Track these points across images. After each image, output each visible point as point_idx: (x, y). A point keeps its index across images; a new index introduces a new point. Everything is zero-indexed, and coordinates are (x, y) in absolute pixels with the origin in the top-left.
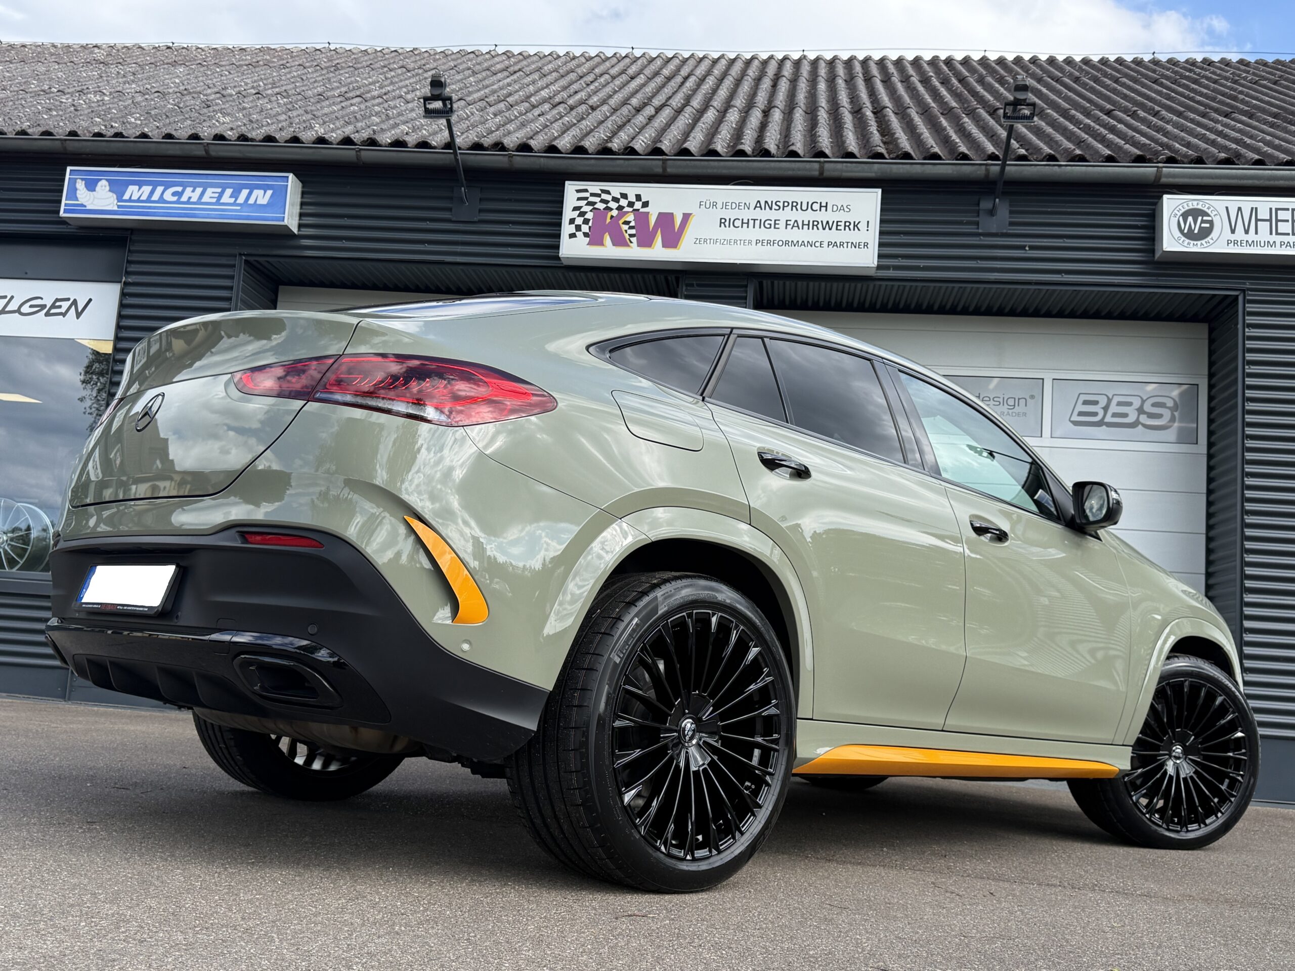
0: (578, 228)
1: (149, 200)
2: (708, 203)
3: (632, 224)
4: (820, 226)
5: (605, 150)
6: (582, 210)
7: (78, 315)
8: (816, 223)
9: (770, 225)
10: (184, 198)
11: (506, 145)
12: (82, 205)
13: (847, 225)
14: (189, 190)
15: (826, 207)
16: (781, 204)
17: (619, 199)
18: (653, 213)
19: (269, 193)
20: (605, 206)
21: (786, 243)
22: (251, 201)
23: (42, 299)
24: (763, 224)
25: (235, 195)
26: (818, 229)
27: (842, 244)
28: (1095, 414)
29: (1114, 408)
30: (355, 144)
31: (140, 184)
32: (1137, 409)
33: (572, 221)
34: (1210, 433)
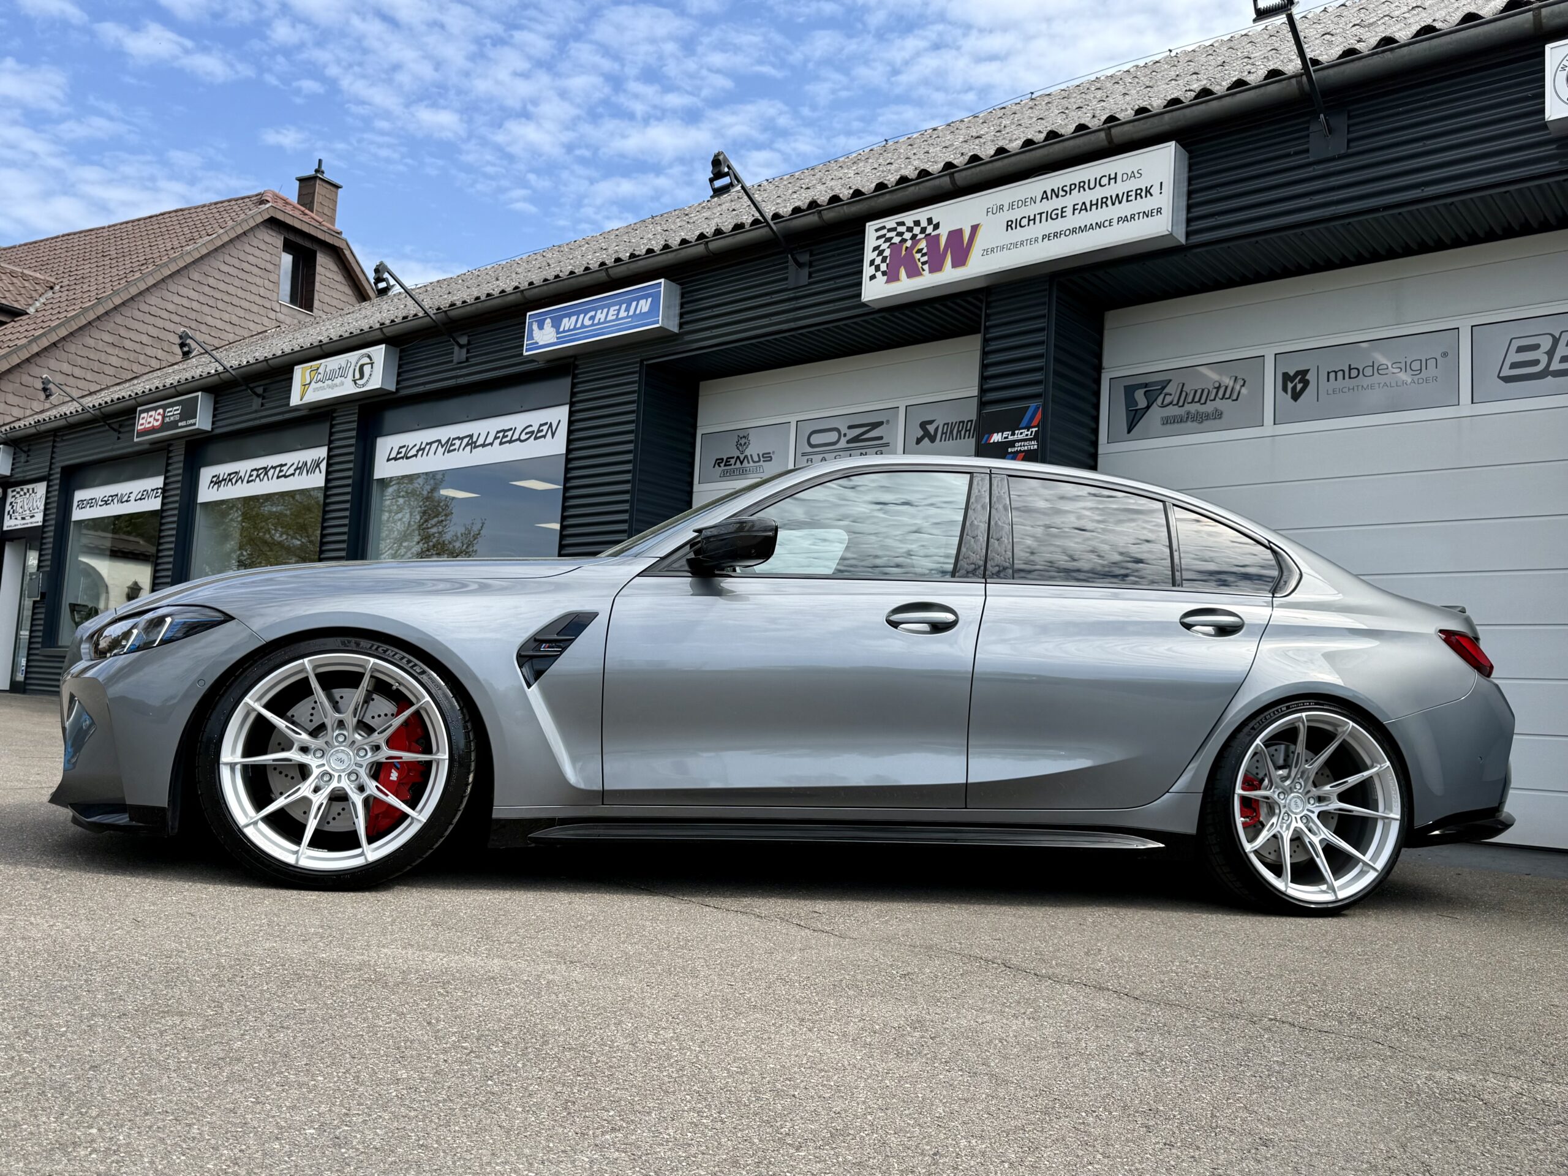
0: (878, 268)
1: (575, 329)
2: (995, 207)
3: (925, 251)
4: (1109, 202)
5: (903, 180)
6: (881, 248)
7: (553, 435)
8: (1104, 200)
9: (1057, 214)
10: (596, 321)
11: (819, 202)
12: (537, 343)
13: (1138, 194)
14: (600, 311)
15: (1115, 178)
16: (1067, 189)
17: (912, 228)
18: (943, 232)
19: (650, 300)
20: (900, 238)
21: (1074, 231)
22: (638, 312)
23: (531, 426)
24: (1050, 216)
25: (627, 310)
26: (1107, 206)
27: (1133, 217)
28: (1536, 362)
29: (1562, 352)
30: (708, 238)
31: (569, 316)
33: (872, 262)
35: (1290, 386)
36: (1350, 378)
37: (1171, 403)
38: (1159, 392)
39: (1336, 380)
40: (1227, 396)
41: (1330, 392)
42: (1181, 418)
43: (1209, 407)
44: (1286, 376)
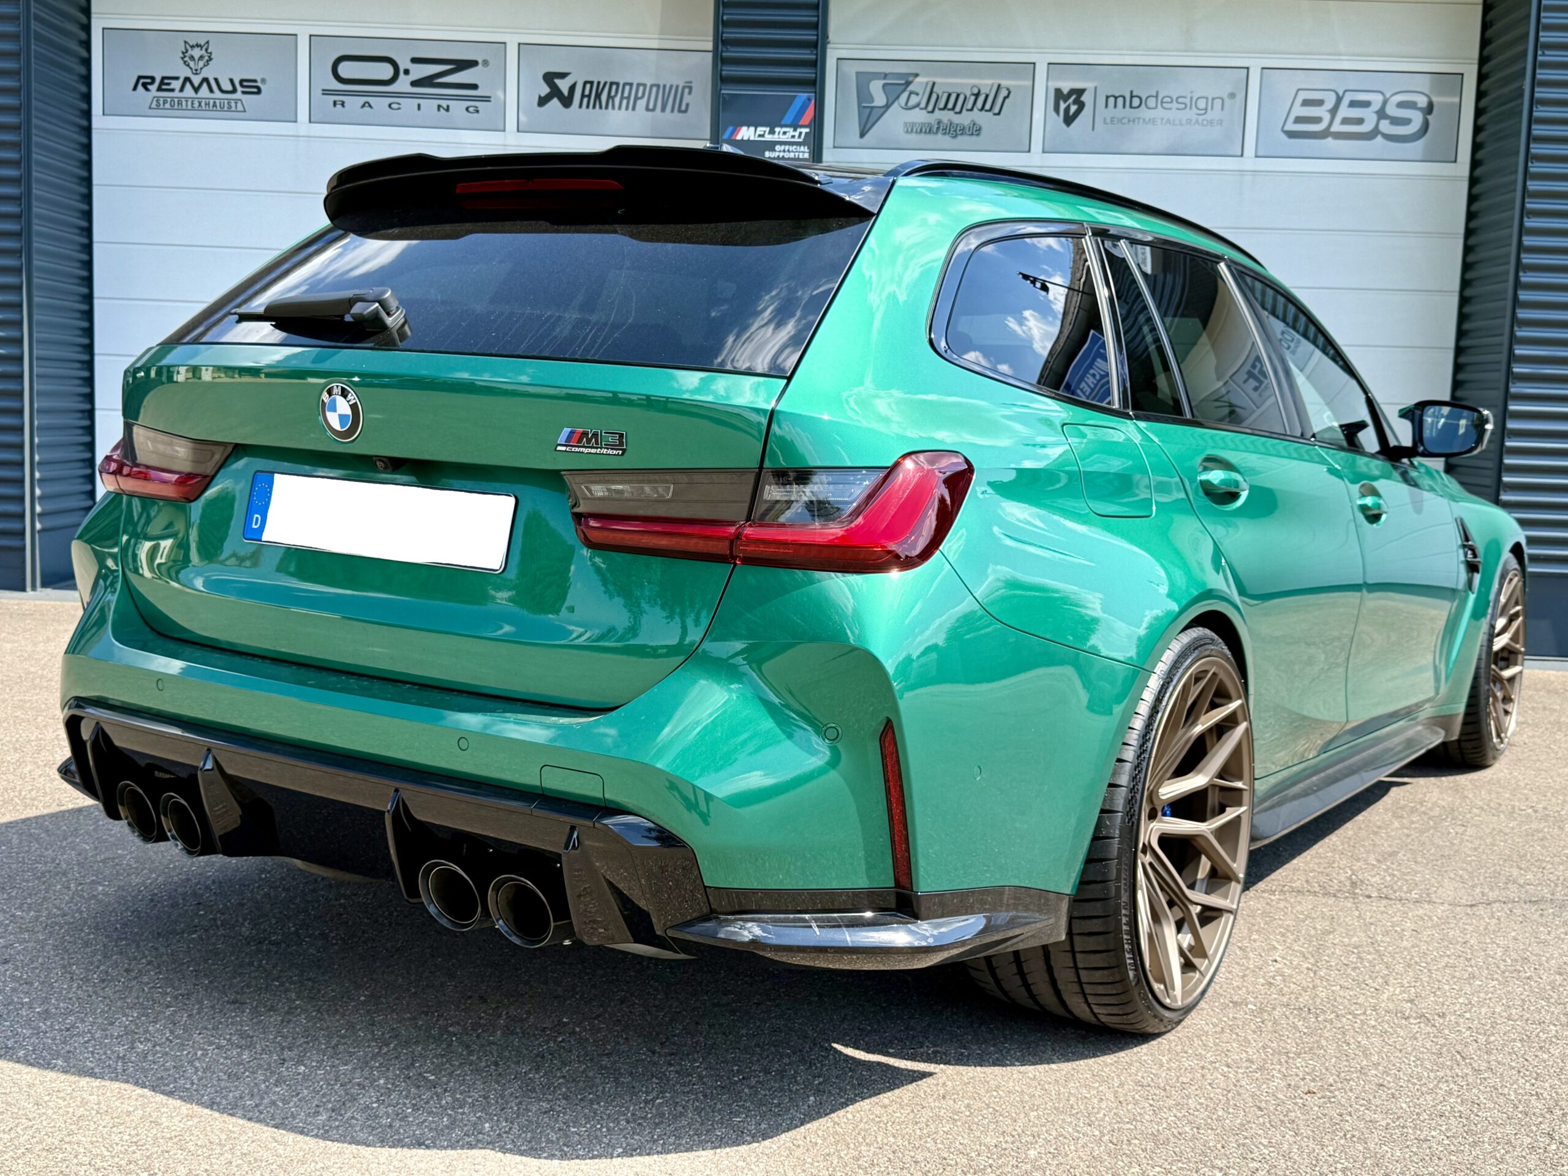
28: (1317, 120)
29: (1344, 112)
32: (1377, 112)
34: (1476, 147)
35: (1063, 106)
36: (1131, 107)
37: (918, 105)
38: (903, 87)
39: (1115, 106)
40: (988, 107)
41: (1108, 120)
42: (929, 124)
43: (965, 119)
44: (1058, 91)
